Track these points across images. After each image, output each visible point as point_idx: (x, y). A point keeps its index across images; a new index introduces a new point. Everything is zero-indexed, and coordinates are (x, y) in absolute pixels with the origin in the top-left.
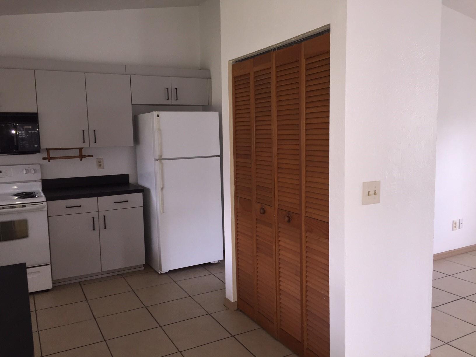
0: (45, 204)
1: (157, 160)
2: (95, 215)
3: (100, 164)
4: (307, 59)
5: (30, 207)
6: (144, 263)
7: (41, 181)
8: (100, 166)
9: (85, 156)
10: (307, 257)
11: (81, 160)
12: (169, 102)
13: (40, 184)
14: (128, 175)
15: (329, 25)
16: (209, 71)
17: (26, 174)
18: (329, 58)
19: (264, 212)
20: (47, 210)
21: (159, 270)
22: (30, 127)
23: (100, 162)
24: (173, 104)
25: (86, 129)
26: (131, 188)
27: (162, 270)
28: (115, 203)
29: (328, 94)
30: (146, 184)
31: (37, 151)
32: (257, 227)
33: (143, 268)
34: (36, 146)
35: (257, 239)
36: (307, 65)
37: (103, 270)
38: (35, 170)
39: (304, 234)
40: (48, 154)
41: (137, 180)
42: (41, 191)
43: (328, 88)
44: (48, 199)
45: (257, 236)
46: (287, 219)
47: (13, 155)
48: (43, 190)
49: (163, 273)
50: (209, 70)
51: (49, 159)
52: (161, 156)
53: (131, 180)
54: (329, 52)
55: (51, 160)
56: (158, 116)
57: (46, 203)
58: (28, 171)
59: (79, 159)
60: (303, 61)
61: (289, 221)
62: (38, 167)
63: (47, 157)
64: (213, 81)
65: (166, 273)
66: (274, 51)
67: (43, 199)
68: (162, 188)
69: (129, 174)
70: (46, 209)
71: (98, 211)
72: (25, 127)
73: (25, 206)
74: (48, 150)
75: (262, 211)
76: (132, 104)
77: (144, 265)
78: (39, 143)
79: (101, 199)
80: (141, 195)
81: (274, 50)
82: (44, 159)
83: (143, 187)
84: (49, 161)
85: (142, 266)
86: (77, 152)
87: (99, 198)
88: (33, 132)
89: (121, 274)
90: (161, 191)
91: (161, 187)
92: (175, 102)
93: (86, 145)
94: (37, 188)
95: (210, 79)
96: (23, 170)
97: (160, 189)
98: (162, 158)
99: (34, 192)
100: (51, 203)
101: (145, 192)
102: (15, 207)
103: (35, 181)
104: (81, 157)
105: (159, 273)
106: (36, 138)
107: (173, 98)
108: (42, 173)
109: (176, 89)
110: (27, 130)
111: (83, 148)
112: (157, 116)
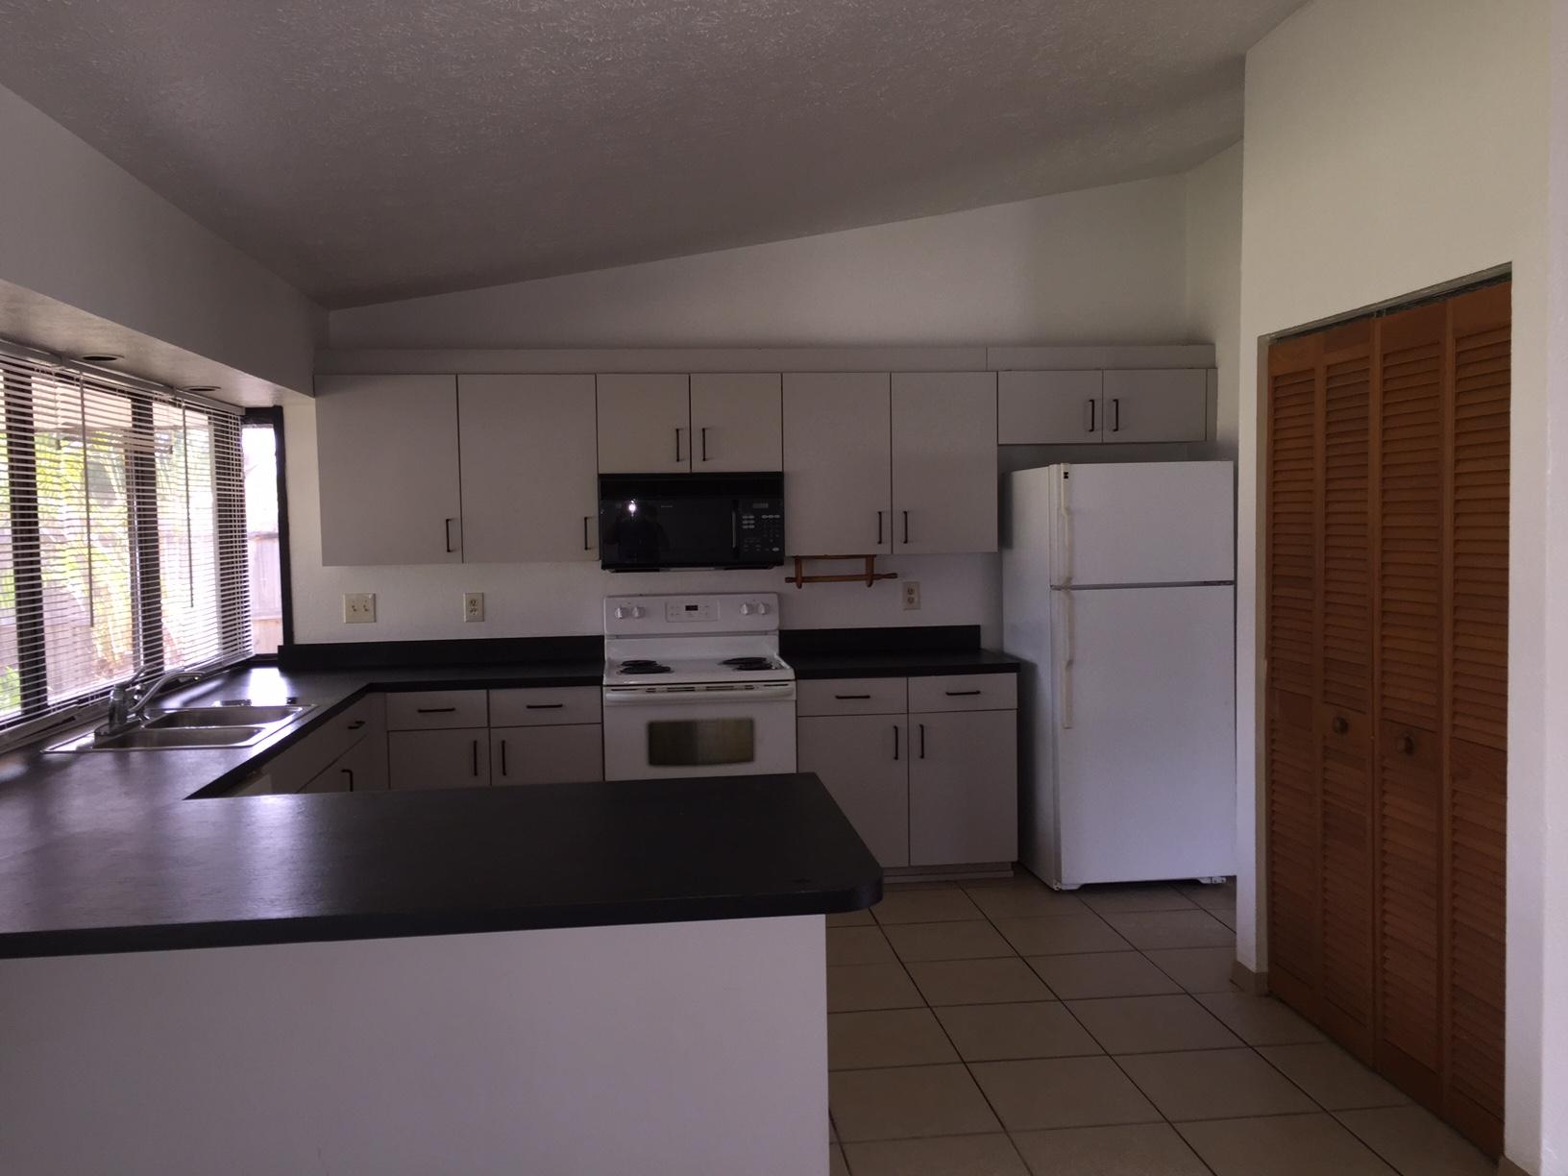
0: (792, 685)
1: (1058, 588)
2: (902, 724)
3: (911, 595)
4: (1458, 341)
5: (760, 691)
6: (1015, 858)
7: (777, 633)
8: (911, 601)
9: (880, 577)
10: (1455, 843)
11: (870, 585)
12: (1095, 438)
13: (775, 639)
14: (978, 627)
15: (1510, 263)
16: (1209, 345)
17: (747, 617)
18: (1509, 342)
19: (1344, 727)
20: (796, 701)
21: (1055, 881)
22: (766, 506)
23: (910, 591)
24: (1105, 441)
25: (885, 508)
26: (985, 661)
27: (1064, 881)
28: (948, 694)
29: (1507, 429)
30: (1027, 654)
31: (777, 561)
32: (1325, 768)
33: (1011, 874)
34: (776, 549)
35: (1325, 803)
36: (1458, 354)
37: (912, 864)
38: (767, 606)
39: (1447, 783)
40: (798, 570)
41: (1002, 642)
42: (777, 657)
43: (1507, 414)
44: (800, 675)
45: (1325, 792)
46: (1402, 745)
47: (726, 569)
48: (783, 654)
49: (1064, 888)
50: (1213, 345)
51: (799, 580)
52: (1069, 579)
53: (987, 642)
54: (1507, 327)
55: (803, 584)
56: (1066, 475)
57: (794, 683)
58: (752, 609)
59: (863, 583)
60: (1450, 348)
61: (1409, 749)
62: (773, 600)
63: (794, 576)
64: (1223, 374)
65: (1071, 892)
66: (1377, 316)
67: (788, 673)
68: (1070, 663)
69: (980, 624)
70: (794, 697)
71: (908, 713)
72: (756, 506)
73: (752, 688)
74: (798, 560)
75: (1338, 724)
76: (999, 445)
77: (1013, 863)
78: (780, 541)
79: (915, 681)
80: (1012, 677)
81: (1379, 313)
82: (789, 580)
83: (1018, 659)
84: (800, 587)
85: (1010, 867)
86: (860, 567)
87: (910, 679)
88: (771, 516)
89: (955, 882)
90: (1066, 668)
91: (1068, 658)
92: (1110, 437)
93: (883, 550)
94: (769, 649)
95: (1215, 368)
96: (741, 606)
97: (1064, 663)
98: (1074, 584)
99: (765, 659)
100: (806, 684)
101: (1023, 672)
102: (732, 689)
103: (766, 633)
104: (871, 578)
105: (1055, 887)
106: (776, 531)
107: (1105, 425)
108: (781, 617)
109: (1116, 401)
110: (758, 513)
111: (875, 556)
112: (1062, 475)
